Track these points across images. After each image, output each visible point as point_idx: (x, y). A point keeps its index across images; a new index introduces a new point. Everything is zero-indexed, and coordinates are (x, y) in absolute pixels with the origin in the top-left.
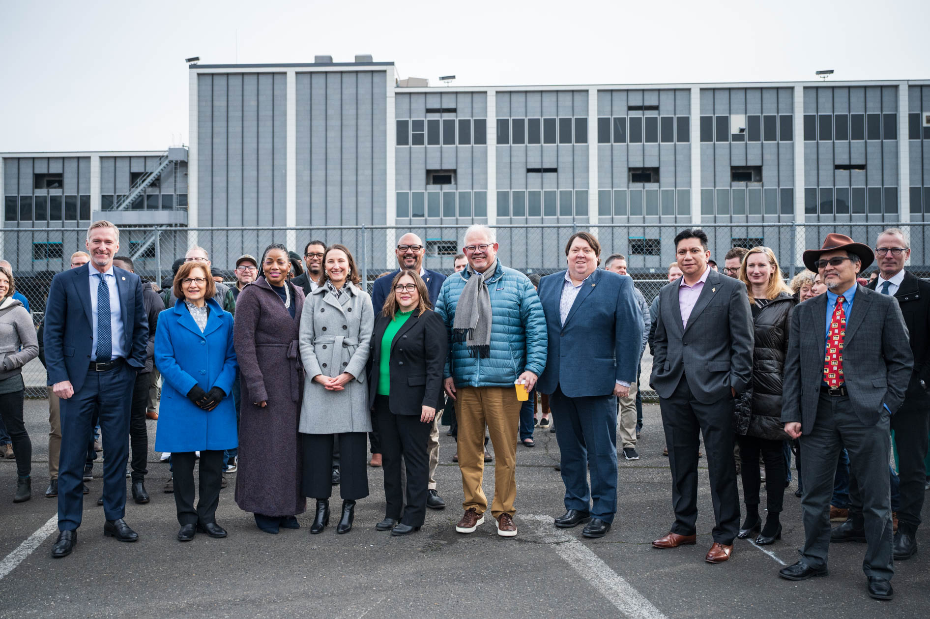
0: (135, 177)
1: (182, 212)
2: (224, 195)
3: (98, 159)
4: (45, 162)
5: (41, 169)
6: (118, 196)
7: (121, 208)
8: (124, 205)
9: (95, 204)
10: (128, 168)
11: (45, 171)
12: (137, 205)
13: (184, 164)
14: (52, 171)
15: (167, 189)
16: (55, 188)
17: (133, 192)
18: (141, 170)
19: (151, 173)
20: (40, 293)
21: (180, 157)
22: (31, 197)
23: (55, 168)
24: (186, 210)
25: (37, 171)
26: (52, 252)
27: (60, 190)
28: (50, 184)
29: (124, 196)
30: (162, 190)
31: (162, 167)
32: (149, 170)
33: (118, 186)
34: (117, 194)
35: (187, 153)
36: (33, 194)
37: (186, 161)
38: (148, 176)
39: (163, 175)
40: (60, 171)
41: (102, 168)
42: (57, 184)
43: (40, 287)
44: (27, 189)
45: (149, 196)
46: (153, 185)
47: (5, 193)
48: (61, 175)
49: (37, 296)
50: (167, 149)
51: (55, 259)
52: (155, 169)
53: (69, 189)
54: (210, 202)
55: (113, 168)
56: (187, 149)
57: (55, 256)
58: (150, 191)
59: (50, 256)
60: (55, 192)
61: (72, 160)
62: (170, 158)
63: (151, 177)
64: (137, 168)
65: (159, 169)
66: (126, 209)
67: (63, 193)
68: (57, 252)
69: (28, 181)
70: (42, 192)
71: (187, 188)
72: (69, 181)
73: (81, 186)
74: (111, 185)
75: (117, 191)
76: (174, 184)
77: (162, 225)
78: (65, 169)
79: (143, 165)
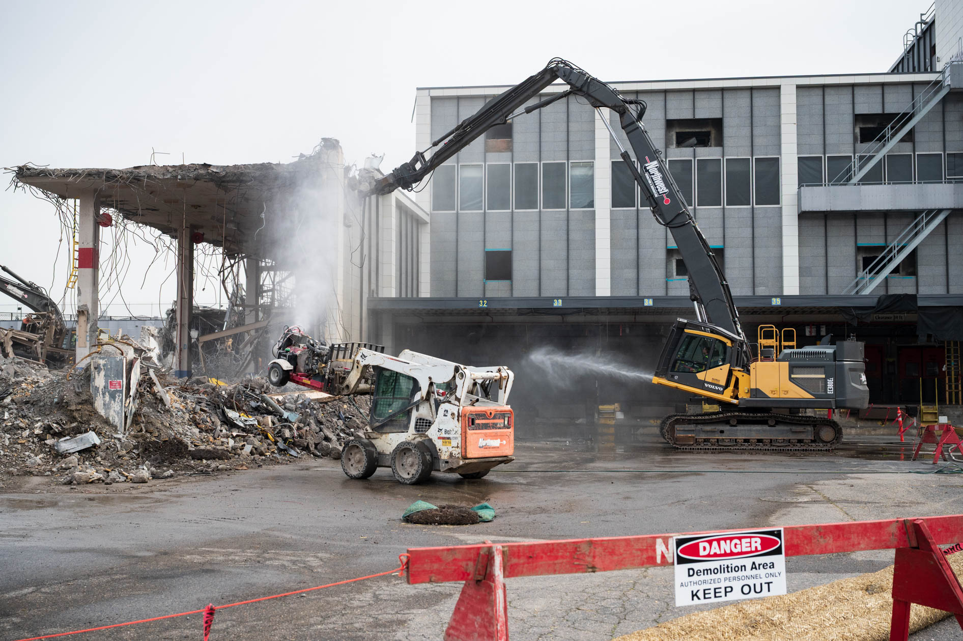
3: (795, 90)
4: (688, 97)
5: (681, 110)
6: (832, 159)
7: (855, 180)
8: (861, 174)
10: (850, 106)
11: (686, 115)
14: (702, 114)
15: (927, 143)
18: (876, 109)
23: (707, 110)
25: (673, 116)
27: (718, 149)
30: (919, 146)
32: (890, 109)
33: (830, 139)
34: (828, 155)
40: (716, 115)
41: (799, 106)
47: (611, 157)
48: (718, 121)
53: (735, 148)
55: (820, 107)
60: (707, 153)
61: (739, 93)
62: (954, 85)
64: (868, 105)
67: (723, 154)
69: (655, 132)
70: (681, 154)
72: (734, 131)
73: (756, 141)
74: (818, 140)
75: (827, 149)
76: (941, 134)
77: (940, 211)
78: (726, 110)
79: (879, 99)
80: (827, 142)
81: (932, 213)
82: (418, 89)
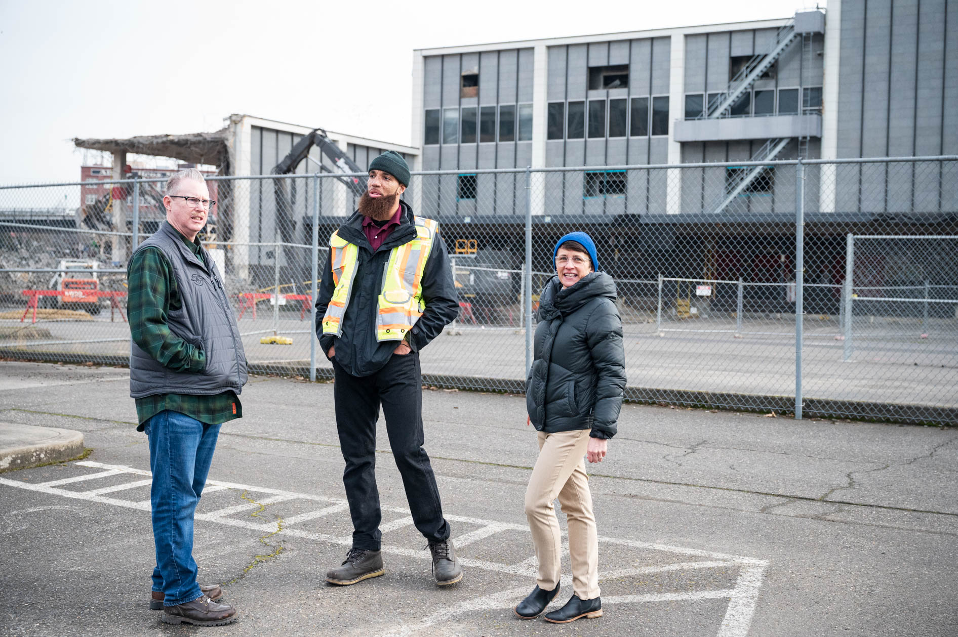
0: (736, 63)
1: (815, 117)
2: (883, 86)
3: (682, 38)
4: (605, 48)
5: (599, 59)
6: (712, 96)
7: (717, 113)
8: (721, 110)
9: (676, 111)
10: (728, 50)
11: (603, 63)
12: (739, 109)
13: (819, 38)
14: (614, 62)
15: (788, 81)
16: (616, 87)
17: (735, 89)
18: (748, 52)
19: (765, 56)
20: (610, 246)
21: (812, 27)
22: (582, 103)
23: (618, 58)
24: (820, 113)
25: (593, 64)
26: (611, 186)
27: (625, 90)
28: (608, 82)
29: (722, 94)
30: (780, 82)
31: (782, 45)
32: (759, 51)
33: (711, 79)
34: (709, 92)
35: (824, 18)
36: (587, 97)
37: (822, 32)
38: (759, 62)
39: (781, 58)
40: (625, 62)
41: (687, 52)
42: (617, 82)
43: (609, 237)
44: (578, 91)
45: (758, 93)
46: (765, 75)
47: (548, 99)
48: (626, 67)
49: (606, 251)
50: (792, 15)
51: (615, 196)
52: (771, 49)
53: (638, 89)
54: (860, 98)
55: (704, 51)
56: (823, 12)
57: (614, 191)
58: (761, 86)
59: (608, 191)
60: (617, 93)
61: (643, 43)
62: (797, 30)
63: (765, 63)
64: (741, 48)
65: (778, 49)
66: (723, 116)
67: (629, 95)
68: (618, 186)
69: (580, 78)
70: (599, 95)
71: (821, 76)
72: (637, 76)
73: (655, 82)
74: (700, 79)
75: (708, 87)
76: (798, 72)
77: (781, 139)
78: (633, 57)
79: (751, 43)
80: (709, 81)
81: (775, 141)
82: (414, 50)
